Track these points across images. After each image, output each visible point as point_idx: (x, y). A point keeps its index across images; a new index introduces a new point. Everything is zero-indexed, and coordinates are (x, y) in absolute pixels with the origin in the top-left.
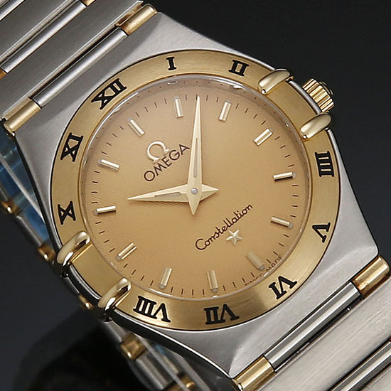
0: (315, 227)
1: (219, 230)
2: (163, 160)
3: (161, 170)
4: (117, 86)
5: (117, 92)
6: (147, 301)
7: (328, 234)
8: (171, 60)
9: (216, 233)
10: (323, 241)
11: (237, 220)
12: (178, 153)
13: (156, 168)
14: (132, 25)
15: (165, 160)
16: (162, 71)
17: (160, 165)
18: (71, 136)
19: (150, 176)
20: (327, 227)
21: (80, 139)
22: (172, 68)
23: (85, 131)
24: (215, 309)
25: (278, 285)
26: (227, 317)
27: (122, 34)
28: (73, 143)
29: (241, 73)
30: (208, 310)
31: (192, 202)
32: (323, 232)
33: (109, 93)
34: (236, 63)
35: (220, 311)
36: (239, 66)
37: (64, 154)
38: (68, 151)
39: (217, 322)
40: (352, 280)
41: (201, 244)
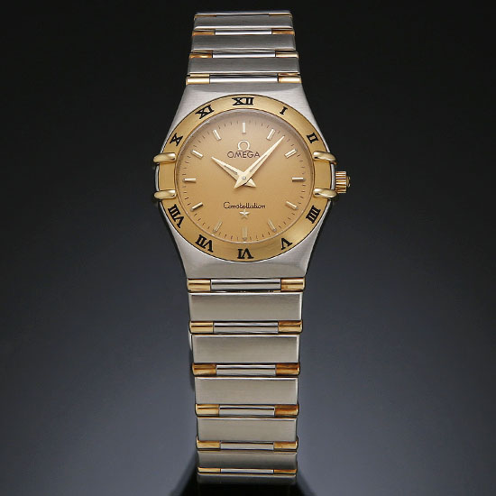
0: (283, 240)
1: (241, 205)
2: (243, 152)
3: (238, 156)
4: (250, 101)
5: (247, 103)
6: (177, 210)
7: (287, 248)
8: (285, 109)
9: (238, 205)
10: (282, 249)
11: (253, 208)
12: (253, 155)
13: (237, 153)
14: (283, 80)
16: (276, 111)
17: (240, 153)
18: (209, 107)
19: (230, 155)
20: (289, 244)
21: (211, 111)
22: (282, 113)
23: (217, 109)
24: (205, 239)
25: (243, 252)
26: (207, 247)
27: (275, 80)
28: (207, 110)
29: (311, 141)
30: (201, 237)
31: (239, 182)
32: (285, 245)
33: (244, 101)
34: (314, 134)
35: (206, 242)
36: (314, 137)
37: (199, 112)
38: (202, 112)
39: (201, 245)
40: (281, 279)
41: (227, 205)
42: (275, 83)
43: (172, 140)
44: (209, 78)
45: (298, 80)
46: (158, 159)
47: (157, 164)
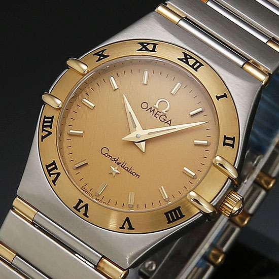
0: (127, 219)
1: (117, 160)
2: (158, 111)
3: (150, 112)
4: (197, 65)
5: (192, 66)
6: (51, 122)
7: (126, 230)
8: (225, 96)
9: (115, 159)
10: (120, 228)
11: (127, 170)
12: (165, 120)
13: (151, 108)
14: (249, 68)
15: (158, 113)
17: (154, 110)
18: (155, 45)
19: (145, 106)
20: (131, 228)
21: (154, 50)
22: (218, 98)
23: (161, 52)
24: (56, 168)
25: (82, 205)
26: (53, 177)
27: (241, 63)
28: (150, 47)
29: (225, 144)
30: (54, 163)
31: (131, 137)
32: (127, 226)
33: (191, 62)
34: (233, 139)
35: (55, 171)
36: (231, 142)
37: (142, 44)
38: (144, 46)
39: (49, 171)
40: (103, 257)
41: (105, 151)
42: (237, 65)
43: (97, 54)
44: (182, 19)
45: (263, 78)
46: (71, 63)
47: (67, 67)
